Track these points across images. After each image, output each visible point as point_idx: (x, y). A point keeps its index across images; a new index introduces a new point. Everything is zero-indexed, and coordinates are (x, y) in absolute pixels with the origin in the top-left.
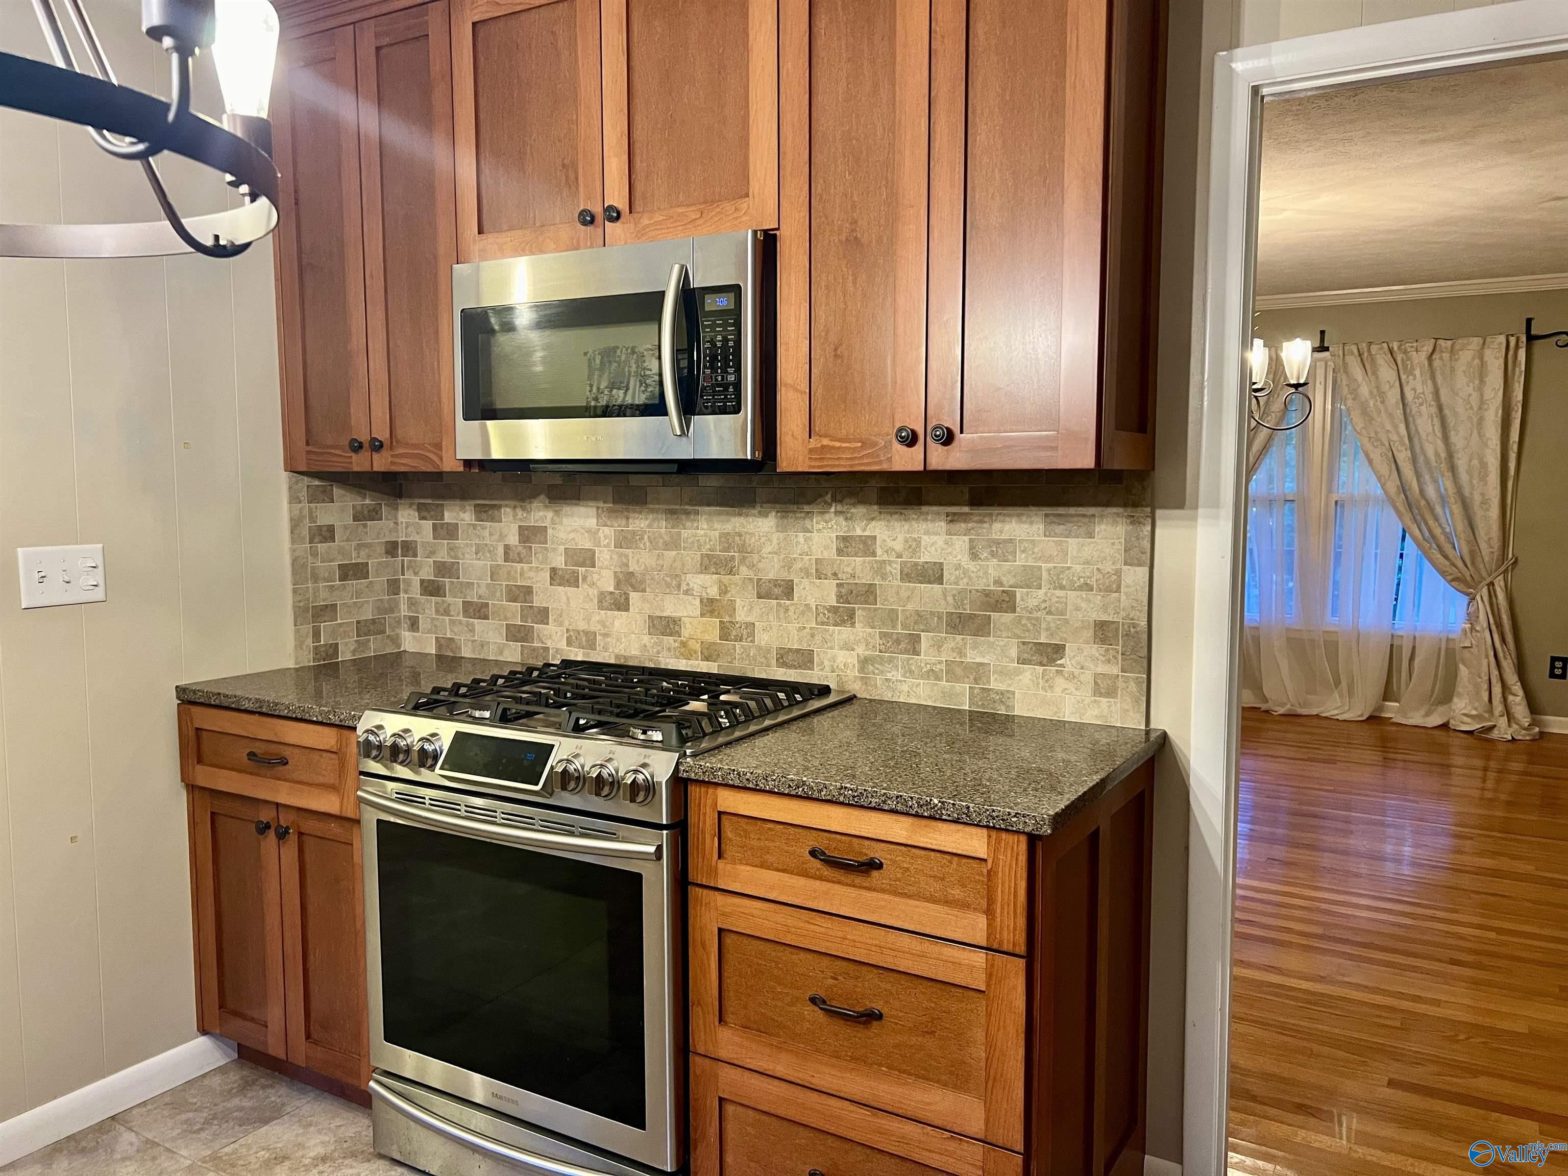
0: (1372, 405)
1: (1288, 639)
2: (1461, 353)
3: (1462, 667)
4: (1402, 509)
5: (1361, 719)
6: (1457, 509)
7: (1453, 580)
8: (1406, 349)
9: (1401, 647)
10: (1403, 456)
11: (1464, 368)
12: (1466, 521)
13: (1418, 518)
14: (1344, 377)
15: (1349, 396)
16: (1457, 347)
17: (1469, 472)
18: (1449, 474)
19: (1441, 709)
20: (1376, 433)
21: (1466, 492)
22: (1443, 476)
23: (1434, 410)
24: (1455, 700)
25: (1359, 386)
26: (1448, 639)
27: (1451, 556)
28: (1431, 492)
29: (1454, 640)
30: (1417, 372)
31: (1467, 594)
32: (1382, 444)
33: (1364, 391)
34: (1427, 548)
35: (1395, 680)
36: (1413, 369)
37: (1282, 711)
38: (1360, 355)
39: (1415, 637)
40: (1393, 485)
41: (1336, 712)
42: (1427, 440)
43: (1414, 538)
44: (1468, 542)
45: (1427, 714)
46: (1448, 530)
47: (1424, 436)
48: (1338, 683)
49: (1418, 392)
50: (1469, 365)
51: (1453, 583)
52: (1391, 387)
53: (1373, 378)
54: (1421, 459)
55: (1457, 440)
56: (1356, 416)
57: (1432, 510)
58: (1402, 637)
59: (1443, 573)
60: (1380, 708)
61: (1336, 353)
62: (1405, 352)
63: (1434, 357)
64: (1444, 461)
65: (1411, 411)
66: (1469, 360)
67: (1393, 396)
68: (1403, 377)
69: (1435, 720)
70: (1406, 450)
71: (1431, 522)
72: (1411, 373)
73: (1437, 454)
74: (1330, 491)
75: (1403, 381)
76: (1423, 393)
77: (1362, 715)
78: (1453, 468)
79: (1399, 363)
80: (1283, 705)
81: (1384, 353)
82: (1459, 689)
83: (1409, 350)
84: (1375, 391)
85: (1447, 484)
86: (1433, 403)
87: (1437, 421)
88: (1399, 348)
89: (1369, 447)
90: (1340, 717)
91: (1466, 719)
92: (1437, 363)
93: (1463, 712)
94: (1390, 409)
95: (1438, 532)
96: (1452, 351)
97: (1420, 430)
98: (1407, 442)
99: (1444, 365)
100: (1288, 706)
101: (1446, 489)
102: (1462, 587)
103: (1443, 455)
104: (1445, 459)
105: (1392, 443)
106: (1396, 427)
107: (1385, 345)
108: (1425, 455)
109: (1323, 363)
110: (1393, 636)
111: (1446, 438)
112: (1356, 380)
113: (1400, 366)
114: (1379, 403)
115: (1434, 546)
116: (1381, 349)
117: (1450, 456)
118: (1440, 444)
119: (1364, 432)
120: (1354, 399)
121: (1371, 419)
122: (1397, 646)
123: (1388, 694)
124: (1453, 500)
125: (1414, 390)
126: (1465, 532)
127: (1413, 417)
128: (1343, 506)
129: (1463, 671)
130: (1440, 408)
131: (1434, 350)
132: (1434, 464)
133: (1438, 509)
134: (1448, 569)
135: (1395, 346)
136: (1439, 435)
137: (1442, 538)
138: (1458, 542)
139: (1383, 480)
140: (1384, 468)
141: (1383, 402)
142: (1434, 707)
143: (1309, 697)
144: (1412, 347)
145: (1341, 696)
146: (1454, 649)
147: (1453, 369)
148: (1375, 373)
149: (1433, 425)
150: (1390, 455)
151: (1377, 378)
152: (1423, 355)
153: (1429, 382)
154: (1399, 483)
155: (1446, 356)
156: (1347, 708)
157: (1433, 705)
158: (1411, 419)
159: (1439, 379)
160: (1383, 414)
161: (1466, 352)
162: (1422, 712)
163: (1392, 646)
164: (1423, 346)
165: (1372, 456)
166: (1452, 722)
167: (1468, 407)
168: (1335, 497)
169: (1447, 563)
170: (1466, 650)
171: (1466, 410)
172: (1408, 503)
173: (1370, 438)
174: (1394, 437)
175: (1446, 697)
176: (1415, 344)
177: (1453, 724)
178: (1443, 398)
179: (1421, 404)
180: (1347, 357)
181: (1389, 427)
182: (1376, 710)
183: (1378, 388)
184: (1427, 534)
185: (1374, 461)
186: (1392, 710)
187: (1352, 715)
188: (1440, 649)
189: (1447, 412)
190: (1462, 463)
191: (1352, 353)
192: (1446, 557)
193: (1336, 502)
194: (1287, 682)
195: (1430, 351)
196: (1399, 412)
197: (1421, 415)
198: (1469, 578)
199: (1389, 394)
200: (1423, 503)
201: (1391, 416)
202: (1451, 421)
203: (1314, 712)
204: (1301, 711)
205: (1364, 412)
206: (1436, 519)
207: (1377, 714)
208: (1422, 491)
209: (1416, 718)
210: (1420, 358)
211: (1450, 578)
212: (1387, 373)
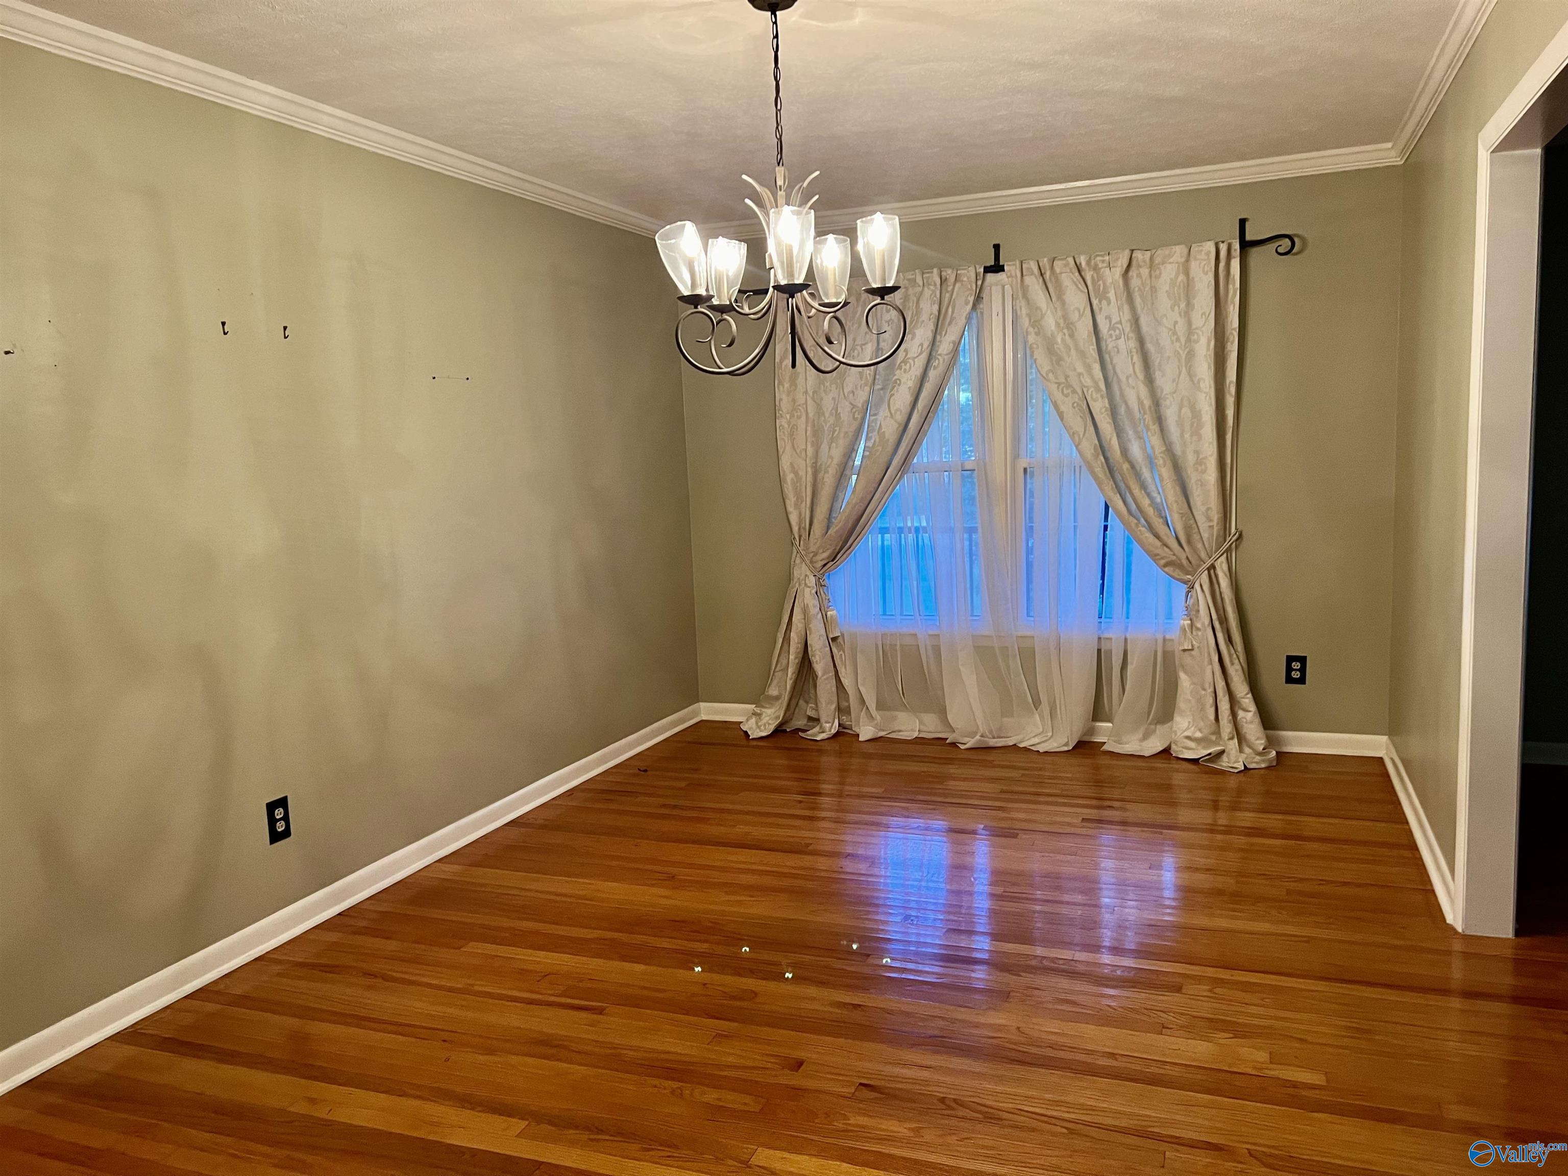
0: (1059, 340)
1: (974, 647)
2: (1162, 267)
3: (1182, 676)
4: (1101, 475)
5: (1066, 749)
6: (1166, 472)
7: (1166, 565)
8: (1096, 265)
9: (1109, 653)
10: (1099, 406)
11: (1166, 287)
12: (1178, 488)
13: (1122, 485)
14: (1023, 303)
15: (1031, 329)
16: (1157, 260)
17: (1180, 423)
18: (1155, 427)
19: (1161, 729)
20: (1067, 377)
21: (1178, 450)
22: (1148, 429)
23: (1133, 344)
24: (1177, 718)
25: (1043, 316)
26: (1165, 640)
27: (1162, 534)
28: (1136, 450)
29: (1172, 640)
30: (1111, 295)
31: (1185, 582)
32: (1074, 392)
33: (1050, 322)
34: (1133, 526)
35: (1105, 695)
36: (1106, 291)
37: (971, 743)
38: (1042, 275)
39: (1126, 640)
40: (1089, 445)
41: (1036, 740)
42: (1129, 385)
43: (1118, 513)
44: (1182, 515)
45: (1146, 737)
46: (1158, 500)
47: (1123, 379)
48: (1037, 703)
49: (1114, 321)
50: (1173, 282)
51: (1166, 569)
52: (1081, 316)
53: (1058, 305)
54: (1122, 410)
55: (1164, 383)
56: (1040, 355)
57: (1137, 475)
58: (1111, 639)
59: (1154, 557)
60: (1091, 731)
61: (1014, 274)
62: (1096, 269)
63: (1130, 273)
64: (1148, 412)
65: (1107, 346)
66: (1173, 276)
67: (1084, 327)
68: (1095, 302)
69: (1153, 746)
70: (1102, 397)
71: (1136, 491)
72: (1103, 296)
73: (1141, 403)
74: (1016, 456)
75: (1095, 307)
76: (1120, 322)
77: (1066, 744)
78: (1160, 420)
79: (1089, 283)
80: (972, 735)
81: (1071, 271)
82: (1181, 704)
83: (1100, 265)
84: (1061, 321)
85: (1155, 441)
86: (1131, 335)
87: (1137, 358)
88: (1088, 263)
89: (1058, 396)
90: (1042, 748)
91: (1192, 744)
92: (1135, 282)
93: (1186, 734)
94: (1081, 344)
95: (1145, 502)
96: (1152, 265)
97: (1118, 371)
98: (1103, 386)
99: (1143, 284)
100: (978, 737)
101: (1153, 448)
102: (1177, 573)
103: (1147, 403)
104: (1150, 407)
105: (1085, 390)
106: (1089, 368)
107: (1071, 260)
108: (1127, 405)
109: (999, 287)
110: (1099, 638)
111: (1150, 380)
112: (1038, 308)
113: (1090, 288)
114: (1067, 337)
115: (1142, 520)
116: (1067, 265)
117: (1157, 403)
118: (1143, 391)
119: (1051, 376)
120: (1037, 334)
121: (1060, 360)
122: (1106, 652)
123: (1098, 712)
124: (1161, 462)
125: (1108, 318)
126: (1176, 501)
127: (1109, 353)
128: (1032, 476)
129: (1185, 681)
130: (1141, 342)
131: (1129, 265)
132: (1137, 415)
133: (1146, 474)
134: (1159, 551)
135: (1083, 260)
136: (1141, 376)
137: (1150, 511)
138: (1171, 516)
139: (1076, 438)
140: (1077, 423)
141: (1072, 336)
142: (1153, 727)
143: (1005, 719)
144: (1103, 261)
145: (1042, 717)
146: (1173, 652)
147: (1154, 290)
148: (1060, 297)
149: (1134, 364)
150: (1085, 406)
151: (1063, 303)
152: (1118, 272)
153: (1126, 308)
154: (1097, 442)
155: (1145, 271)
156: (1050, 734)
157: (1150, 724)
158: (1107, 357)
159: (1138, 300)
160: (1073, 352)
161: (1169, 267)
162: (1140, 735)
163: (1099, 651)
164: (1117, 259)
165: (1062, 408)
166: (1173, 747)
167: (1174, 338)
168: (1023, 463)
169: (1158, 543)
170: (1187, 653)
171: (1172, 342)
172: (1109, 467)
173: (1059, 384)
174: (1088, 381)
175: (1166, 715)
176: (1107, 258)
177: (1177, 751)
178: (1145, 329)
179: (1118, 338)
180: (1026, 279)
181: (1080, 369)
182: (1085, 734)
183: (1065, 317)
184: (1133, 507)
185: (1065, 415)
186: (1104, 733)
187: (1055, 745)
188: (1156, 652)
189: (1150, 346)
190: (1170, 413)
191: (1032, 273)
192: (1157, 536)
193: (1025, 470)
194: (976, 705)
195: (1125, 266)
196: (1092, 350)
197: (1118, 352)
198: (1185, 562)
199: (1079, 325)
200: (1126, 466)
201: (1082, 354)
202: (1155, 358)
203: (1011, 742)
204: (993, 742)
205: (1050, 350)
206: (1143, 486)
207: (1086, 739)
208: (1125, 452)
209: (1132, 745)
210: (1113, 276)
211: (1163, 562)
212: (1075, 299)
